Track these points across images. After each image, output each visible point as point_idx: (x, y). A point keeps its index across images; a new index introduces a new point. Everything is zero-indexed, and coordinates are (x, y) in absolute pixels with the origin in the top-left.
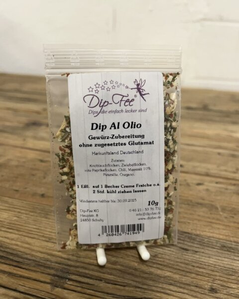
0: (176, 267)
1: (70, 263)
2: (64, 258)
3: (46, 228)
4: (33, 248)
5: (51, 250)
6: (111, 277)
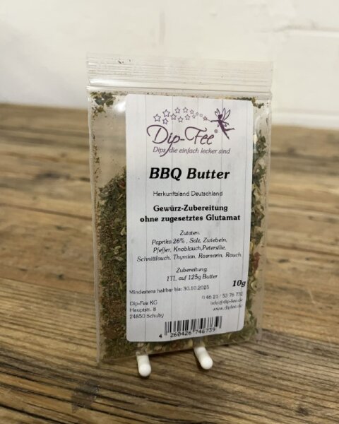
1: (99, 372)
2: (91, 366)
3: (66, 323)
5: (73, 354)
6: (158, 393)
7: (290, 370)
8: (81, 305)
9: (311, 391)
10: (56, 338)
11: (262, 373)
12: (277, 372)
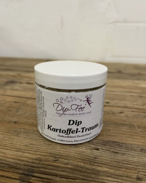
0: (111, 164)
1: (34, 165)
2: (30, 162)
3: (17, 143)
4: (7, 156)
5: (20, 157)
6: (65, 173)
7: (130, 159)
8: (26, 134)
9: (142, 169)
10: (12, 149)
11: (117, 162)
12: (124, 161)
